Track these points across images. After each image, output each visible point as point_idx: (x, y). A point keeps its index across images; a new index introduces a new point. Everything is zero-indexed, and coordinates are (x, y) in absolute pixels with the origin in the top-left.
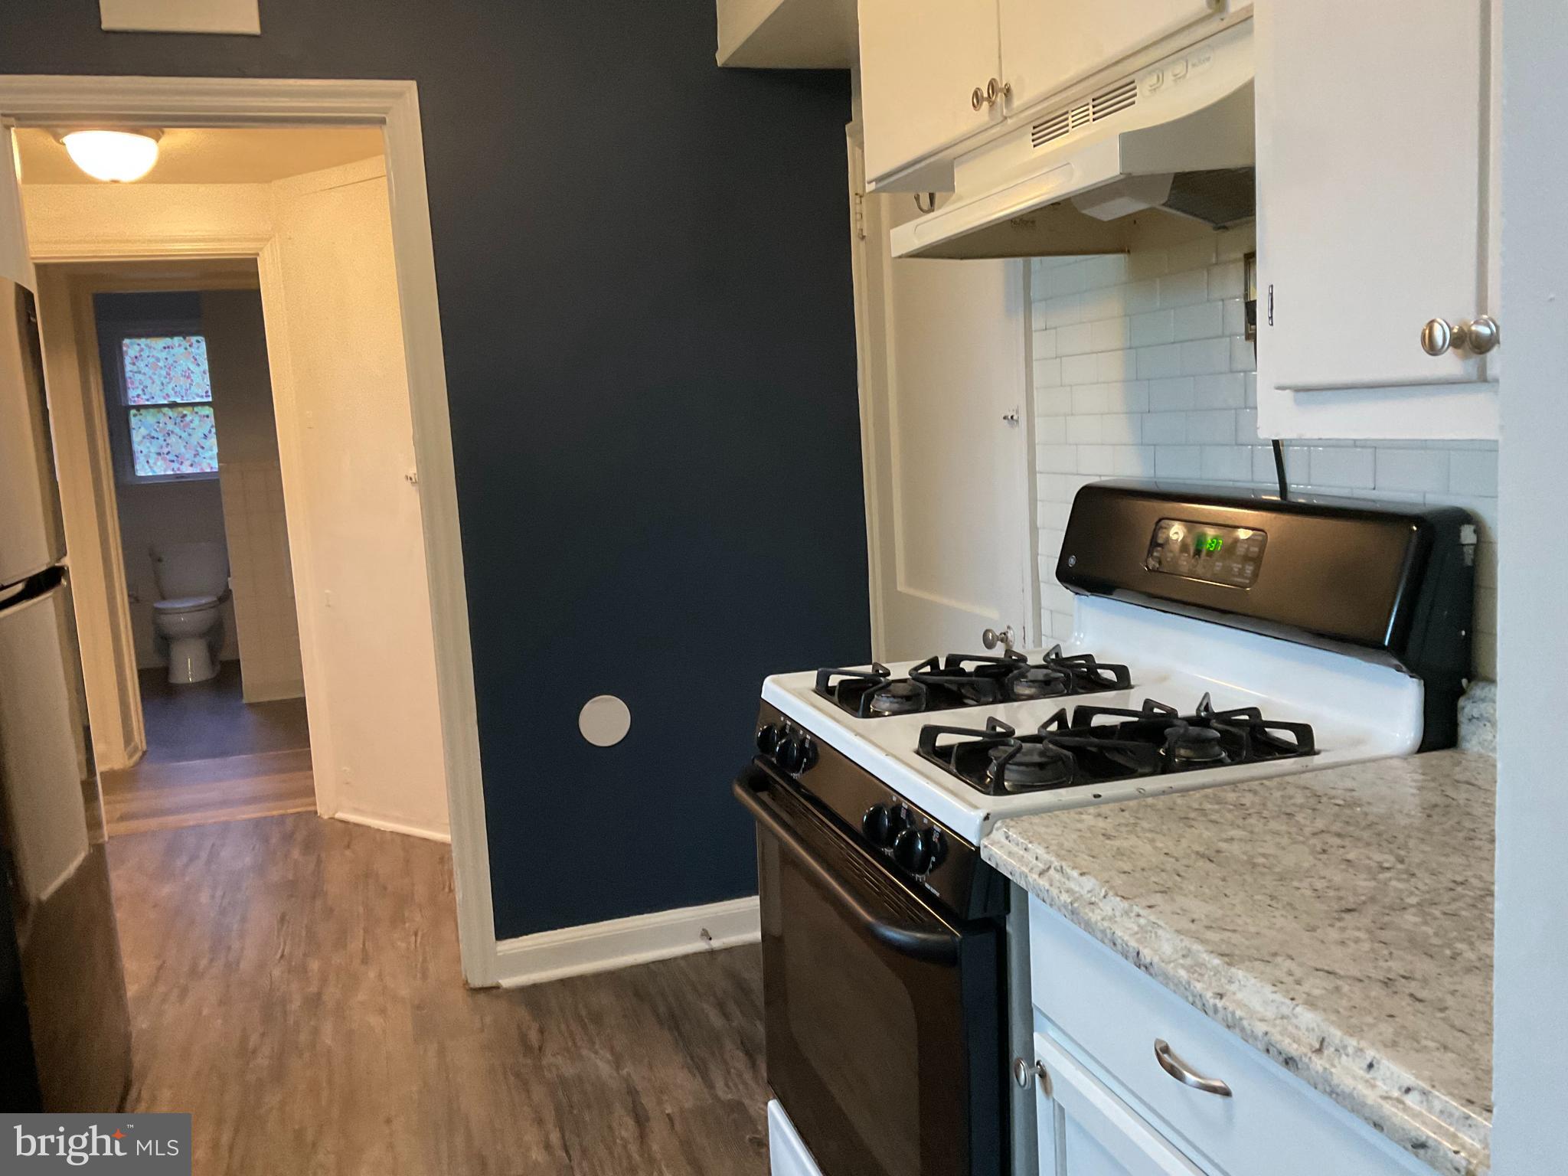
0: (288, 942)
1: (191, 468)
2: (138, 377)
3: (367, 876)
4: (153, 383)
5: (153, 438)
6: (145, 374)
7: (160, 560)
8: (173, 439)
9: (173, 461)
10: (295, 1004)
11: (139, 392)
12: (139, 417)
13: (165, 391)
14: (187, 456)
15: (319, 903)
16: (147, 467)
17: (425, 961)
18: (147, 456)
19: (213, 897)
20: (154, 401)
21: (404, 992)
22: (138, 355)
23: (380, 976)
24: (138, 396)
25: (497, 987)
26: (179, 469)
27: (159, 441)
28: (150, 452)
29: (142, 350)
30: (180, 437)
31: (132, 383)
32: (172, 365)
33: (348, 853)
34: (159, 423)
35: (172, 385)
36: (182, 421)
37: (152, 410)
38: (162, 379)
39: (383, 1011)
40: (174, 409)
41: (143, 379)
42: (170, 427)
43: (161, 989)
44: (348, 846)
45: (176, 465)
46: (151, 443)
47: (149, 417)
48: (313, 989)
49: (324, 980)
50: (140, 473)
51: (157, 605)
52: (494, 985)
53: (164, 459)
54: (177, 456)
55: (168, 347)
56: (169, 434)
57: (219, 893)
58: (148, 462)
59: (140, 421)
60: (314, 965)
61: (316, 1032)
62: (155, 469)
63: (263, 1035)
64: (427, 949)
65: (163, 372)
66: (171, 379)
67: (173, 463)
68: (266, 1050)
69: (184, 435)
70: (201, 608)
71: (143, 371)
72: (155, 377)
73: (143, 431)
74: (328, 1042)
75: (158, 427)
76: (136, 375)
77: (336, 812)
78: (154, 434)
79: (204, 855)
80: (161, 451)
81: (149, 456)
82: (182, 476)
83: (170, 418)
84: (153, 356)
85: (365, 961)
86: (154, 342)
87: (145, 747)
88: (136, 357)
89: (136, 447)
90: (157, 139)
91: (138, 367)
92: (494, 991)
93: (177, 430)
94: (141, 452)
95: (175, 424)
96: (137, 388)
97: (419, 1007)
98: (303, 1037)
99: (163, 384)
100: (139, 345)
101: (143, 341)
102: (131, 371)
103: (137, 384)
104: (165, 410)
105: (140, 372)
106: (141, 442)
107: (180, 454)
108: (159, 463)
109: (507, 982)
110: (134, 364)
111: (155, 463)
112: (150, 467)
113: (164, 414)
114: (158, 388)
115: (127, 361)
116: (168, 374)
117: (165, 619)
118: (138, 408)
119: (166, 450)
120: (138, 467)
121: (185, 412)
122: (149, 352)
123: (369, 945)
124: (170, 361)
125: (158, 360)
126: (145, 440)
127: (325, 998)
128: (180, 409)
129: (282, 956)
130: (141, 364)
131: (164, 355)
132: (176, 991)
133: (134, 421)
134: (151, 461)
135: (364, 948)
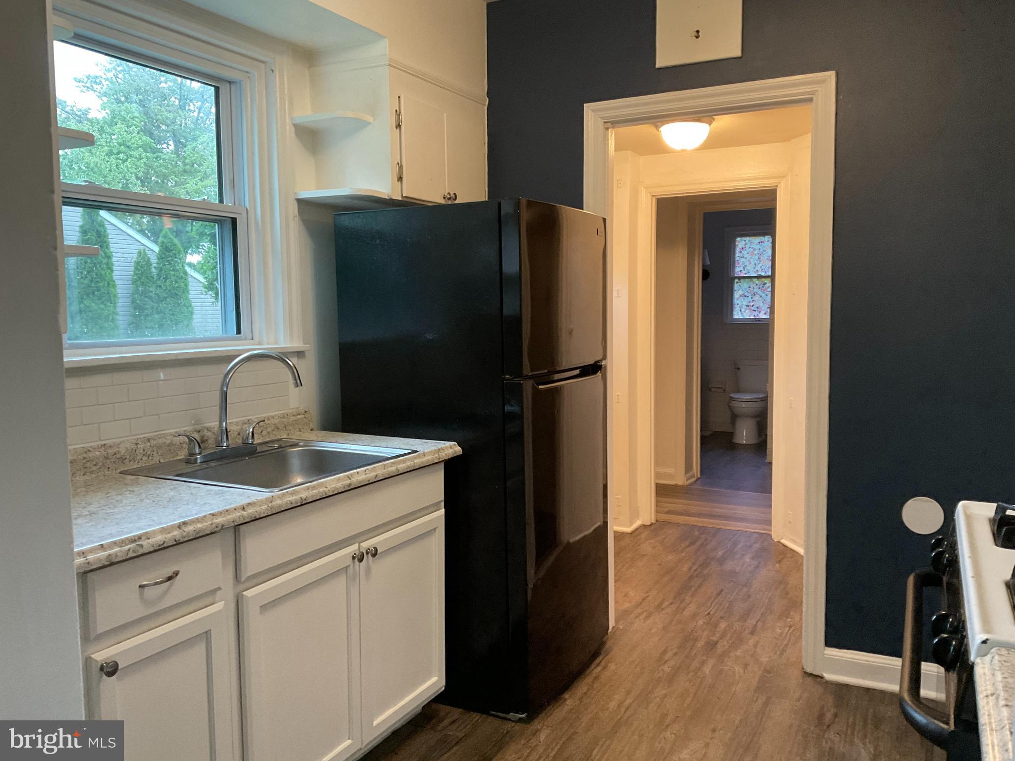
0: (715, 608)
1: (765, 315)
2: (742, 260)
3: (781, 582)
4: (750, 263)
5: (746, 296)
6: (746, 258)
7: (739, 369)
8: (757, 298)
9: (755, 311)
10: (700, 644)
11: (742, 268)
12: (739, 284)
13: (756, 269)
14: (764, 308)
15: (745, 590)
16: (740, 313)
17: (787, 645)
18: (741, 307)
19: (690, 568)
20: (749, 274)
21: (764, 659)
22: (744, 247)
23: (755, 646)
24: (741, 271)
25: (822, 677)
26: (758, 315)
27: (749, 298)
28: (743, 305)
29: (746, 244)
30: (761, 296)
31: (739, 263)
32: (762, 253)
33: (777, 565)
34: (750, 287)
35: (760, 265)
36: (763, 287)
37: (747, 280)
38: (756, 261)
39: (746, 666)
40: (760, 280)
41: (745, 261)
42: (756, 290)
43: (639, 610)
44: (780, 562)
45: (756, 313)
46: (744, 299)
47: (745, 284)
48: (715, 639)
49: (723, 636)
50: (736, 317)
51: (732, 395)
52: (820, 675)
53: (750, 309)
54: (757, 308)
55: (762, 242)
56: (755, 295)
57: (694, 568)
58: (741, 310)
59: (740, 286)
60: (723, 625)
61: (703, 663)
62: (744, 315)
63: (676, 654)
64: (792, 638)
65: (757, 257)
66: (760, 261)
67: (754, 312)
68: (672, 663)
69: (763, 295)
70: (757, 400)
71: (745, 257)
72: (751, 260)
73: (741, 292)
74: (707, 672)
75: (749, 290)
76: (741, 259)
77: (782, 539)
78: (747, 294)
79: (698, 543)
80: (749, 304)
81: (742, 307)
82: (759, 320)
83: (757, 285)
84: (752, 248)
85: (752, 633)
86: (754, 239)
87: (699, 476)
88: (743, 248)
89: (735, 301)
90: (710, 123)
91: (743, 254)
92: (819, 679)
93: (760, 292)
94: (738, 304)
95: (759, 288)
96: (741, 266)
97: (768, 672)
98: (695, 664)
99: (755, 264)
100: (745, 241)
101: (747, 239)
102: (739, 257)
103: (741, 264)
104: (755, 280)
105: (743, 257)
106: (738, 299)
107: (760, 307)
108: (747, 311)
109: (828, 676)
110: (741, 252)
111: (745, 311)
112: (742, 313)
113: (754, 282)
114: (752, 267)
115: (738, 250)
116: (759, 258)
117: (735, 404)
118: (740, 278)
119: (752, 304)
120: (735, 313)
121: (766, 282)
122: (751, 245)
123: (760, 624)
124: (762, 250)
125: (755, 250)
126: (742, 298)
127: (719, 646)
128: (763, 279)
129: (709, 614)
130: (744, 252)
131: (758, 247)
132: (645, 614)
133: (736, 286)
134: (743, 310)
135: (756, 626)
